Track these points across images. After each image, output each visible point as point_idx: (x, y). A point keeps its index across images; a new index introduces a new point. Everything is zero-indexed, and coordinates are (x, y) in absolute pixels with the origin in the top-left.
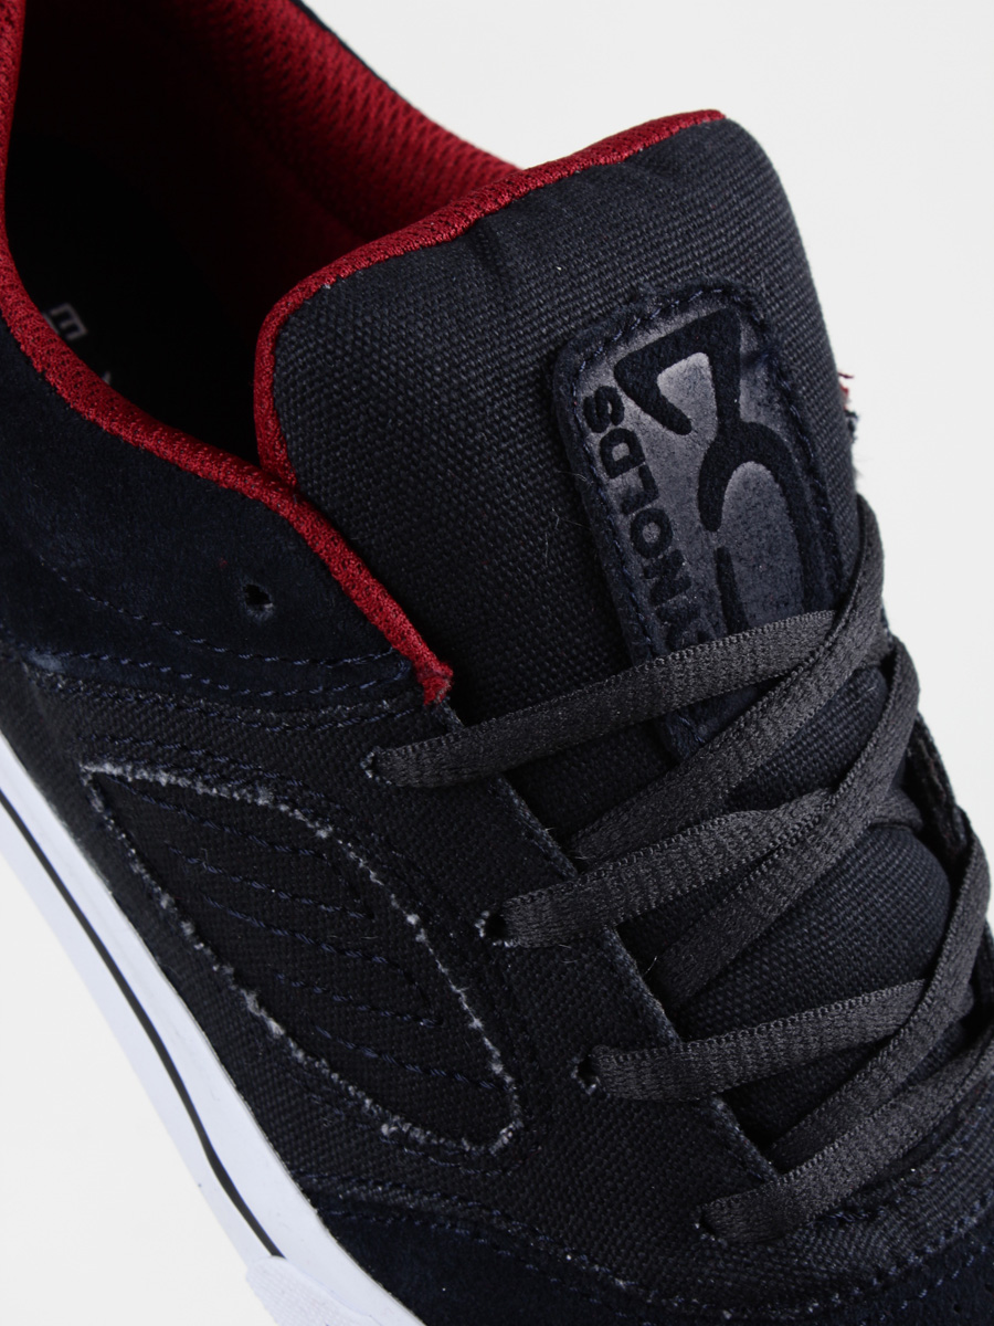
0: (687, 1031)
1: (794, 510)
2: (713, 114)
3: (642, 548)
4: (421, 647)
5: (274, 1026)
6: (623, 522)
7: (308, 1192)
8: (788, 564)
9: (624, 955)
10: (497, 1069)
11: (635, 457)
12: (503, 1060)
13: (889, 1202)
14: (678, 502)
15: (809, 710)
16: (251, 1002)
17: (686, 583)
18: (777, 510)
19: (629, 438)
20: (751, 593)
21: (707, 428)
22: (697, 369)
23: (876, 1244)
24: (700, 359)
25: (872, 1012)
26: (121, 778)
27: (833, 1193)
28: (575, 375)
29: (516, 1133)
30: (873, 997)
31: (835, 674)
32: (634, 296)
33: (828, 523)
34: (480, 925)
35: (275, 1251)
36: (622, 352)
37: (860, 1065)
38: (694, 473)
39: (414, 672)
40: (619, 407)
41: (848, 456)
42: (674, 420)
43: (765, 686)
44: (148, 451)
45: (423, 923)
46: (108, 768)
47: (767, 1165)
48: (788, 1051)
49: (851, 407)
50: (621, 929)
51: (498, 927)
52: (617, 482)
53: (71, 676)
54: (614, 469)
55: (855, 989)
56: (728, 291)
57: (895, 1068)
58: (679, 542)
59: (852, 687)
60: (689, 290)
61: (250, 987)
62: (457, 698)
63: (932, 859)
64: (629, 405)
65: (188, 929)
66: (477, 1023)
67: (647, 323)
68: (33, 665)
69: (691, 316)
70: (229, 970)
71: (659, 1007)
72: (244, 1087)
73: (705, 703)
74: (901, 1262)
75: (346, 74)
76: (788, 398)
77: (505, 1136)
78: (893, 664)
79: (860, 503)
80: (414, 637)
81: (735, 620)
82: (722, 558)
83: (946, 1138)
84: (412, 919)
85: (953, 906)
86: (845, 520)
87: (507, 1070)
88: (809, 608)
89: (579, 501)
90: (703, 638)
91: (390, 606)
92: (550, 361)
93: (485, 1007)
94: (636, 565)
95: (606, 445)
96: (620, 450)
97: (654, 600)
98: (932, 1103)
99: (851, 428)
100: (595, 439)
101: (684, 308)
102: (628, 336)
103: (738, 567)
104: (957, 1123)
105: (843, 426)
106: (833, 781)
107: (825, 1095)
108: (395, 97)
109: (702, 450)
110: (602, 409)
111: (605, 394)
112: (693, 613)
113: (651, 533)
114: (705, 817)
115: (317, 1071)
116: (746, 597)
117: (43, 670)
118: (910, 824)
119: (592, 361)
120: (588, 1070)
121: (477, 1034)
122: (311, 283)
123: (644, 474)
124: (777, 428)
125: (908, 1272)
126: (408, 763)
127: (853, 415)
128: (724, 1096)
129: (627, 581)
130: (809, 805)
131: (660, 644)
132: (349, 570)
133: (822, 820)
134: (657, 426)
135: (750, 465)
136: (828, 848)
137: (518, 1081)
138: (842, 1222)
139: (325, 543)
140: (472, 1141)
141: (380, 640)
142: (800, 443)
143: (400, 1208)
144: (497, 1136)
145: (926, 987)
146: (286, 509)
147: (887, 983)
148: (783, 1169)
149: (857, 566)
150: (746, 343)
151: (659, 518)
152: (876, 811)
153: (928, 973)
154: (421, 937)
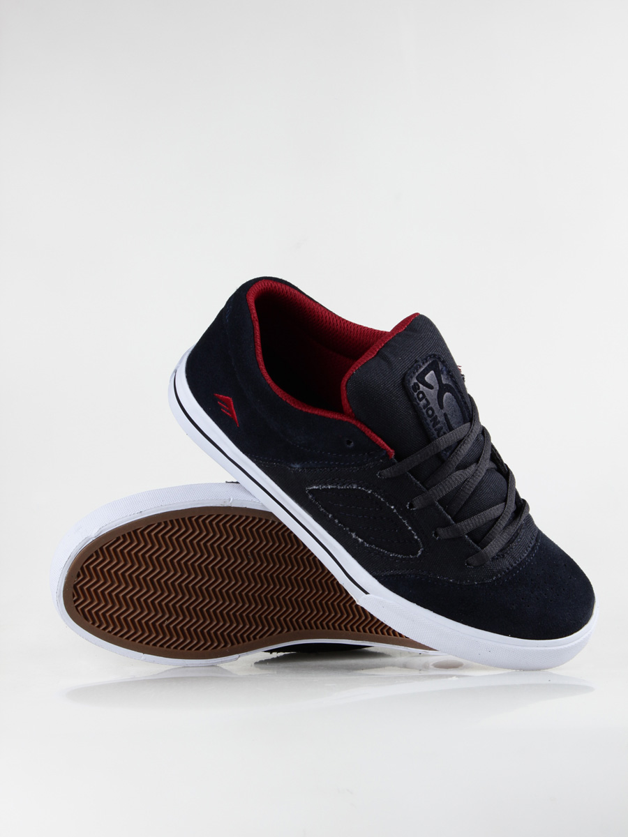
0: (456, 522)
1: (458, 401)
2: (417, 314)
3: (429, 416)
4: (387, 447)
5: (360, 540)
6: (424, 411)
7: (374, 576)
8: (458, 413)
9: (440, 507)
10: (416, 537)
11: (424, 396)
12: (417, 535)
13: (506, 553)
14: (434, 404)
15: (469, 446)
16: (354, 535)
17: (439, 422)
18: (454, 402)
19: (422, 392)
20: (453, 422)
21: (437, 387)
22: (432, 375)
23: (506, 563)
24: (432, 372)
25: (495, 511)
26: (318, 489)
27: (495, 552)
28: (409, 381)
29: (422, 551)
30: (495, 507)
31: (473, 437)
32: (416, 361)
33: (465, 403)
34: (407, 506)
35: (366, 593)
36: (417, 374)
37: (495, 523)
38: (436, 397)
39: (387, 453)
40: (419, 387)
41: (464, 386)
42: (430, 387)
43: (460, 442)
44: (316, 415)
45: (395, 508)
46: (314, 487)
47: (479, 548)
48: (479, 522)
49: (462, 373)
50: (438, 501)
51: (411, 506)
52: (421, 402)
53: (303, 468)
54: (421, 400)
55: (490, 506)
56: (434, 355)
57: (503, 522)
58: (436, 413)
59: (477, 439)
60: (427, 357)
61: (353, 532)
62: (395, 457)
63: (501, 476)
64: (420, 385)
65: (337, 521)
66: (410, 528)
67: (421, 367)
68: (292, 468)
69: (428, 363)
70: (348, 529)
71: (449, 517)
72: (354, 556)
73: (447, 448)
74: (512, 566)
75: (324, 312)
76: (452, 376)
77: (420, 553)
78: (484, 432)
79: (469, 396)
80: (385, 445)
81: (451, 429)
82: (445, 415)
83: (516, 537)
84: (392, 507)
85: (508, 485)
86: (468, 400)
87: (418, 537)
88: (465, 423)
89: (415, 408)
90: (445, 433)
91: (379, 439)
92: (403, 379)
93: (411, 524)
94: (429, 419)
95: (418, 395)
96: (421, 396)
97: (433, 427)
98: (512, 529)
99: (464, 378)
100: (416, 394)
101: (427, 362)
102: (417, 371)
103: (449, 416)
104: (518, 534)
105: (462, 378)
106: (477, 461)
107: (488, 532)
108: (336, 316)
109: (437, 392)
110: (416, 387)
111: (415, 384)
112: (442, 428)
113: (430, 412)
114: (452, 473)
115: (372, 548)
116: (452, 423)
117: (295, 468)
118: (495, 468)
119: (412, 377)
120: (436, 534)
121: (410, 530)
122: (350, 372)
123: (426, 400)
124: (450, 384)
125: (514, 568)
126: (387, 473)
127: (463, 375)
128: (467, 534)
129: (427, 423)
130: (473, 467)
131: (436, 436)
132: (369, 433)
133: (477, 470)
134: (427, 389)
135: (447, 393)
136: (479, 476)
137: (421, 540)
138: (497, 559)
139: (363, 428)
140: (412, 555)
141: (379, 448)
142: (456, 386)
143: (397, 575)
144: (418, 553)
145: (506, 504)
146: (354, 422)
147: (497, 504)
148: (482, 548)
149: (472, 411)
150: (440, 366)
151: (431, 409)
152: (487, 466)
153: (505, 501)
154: (395, 511)
